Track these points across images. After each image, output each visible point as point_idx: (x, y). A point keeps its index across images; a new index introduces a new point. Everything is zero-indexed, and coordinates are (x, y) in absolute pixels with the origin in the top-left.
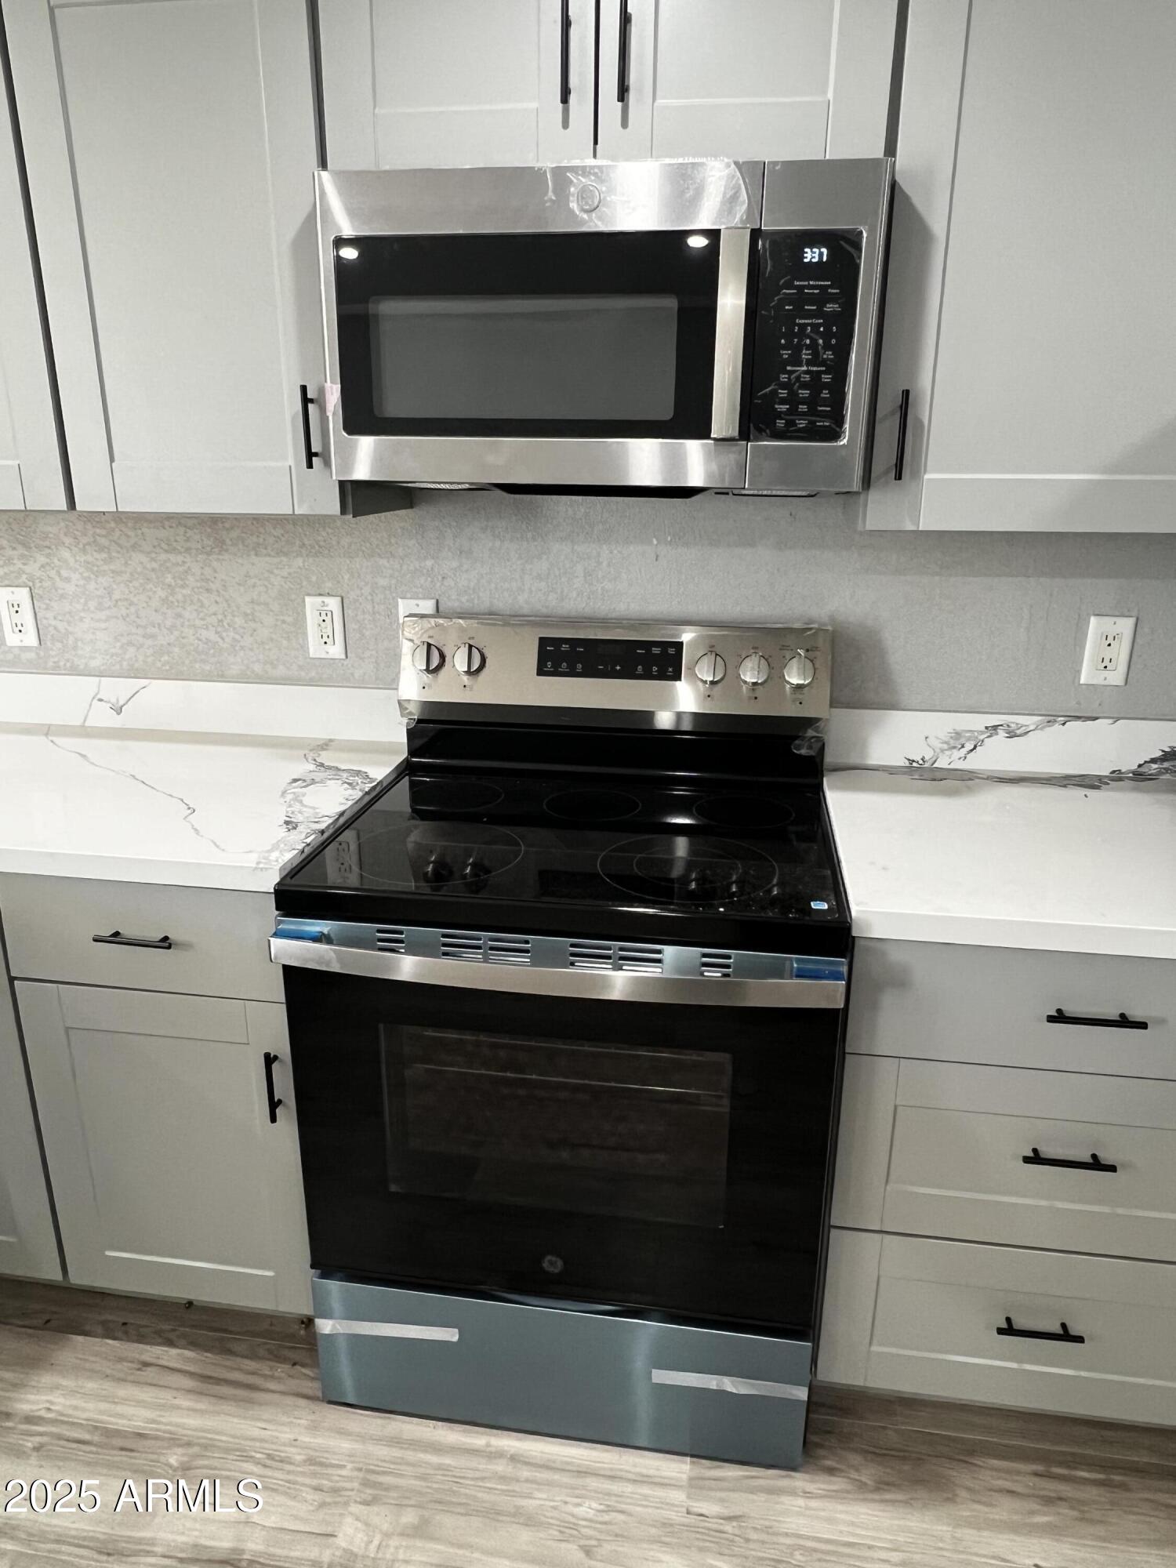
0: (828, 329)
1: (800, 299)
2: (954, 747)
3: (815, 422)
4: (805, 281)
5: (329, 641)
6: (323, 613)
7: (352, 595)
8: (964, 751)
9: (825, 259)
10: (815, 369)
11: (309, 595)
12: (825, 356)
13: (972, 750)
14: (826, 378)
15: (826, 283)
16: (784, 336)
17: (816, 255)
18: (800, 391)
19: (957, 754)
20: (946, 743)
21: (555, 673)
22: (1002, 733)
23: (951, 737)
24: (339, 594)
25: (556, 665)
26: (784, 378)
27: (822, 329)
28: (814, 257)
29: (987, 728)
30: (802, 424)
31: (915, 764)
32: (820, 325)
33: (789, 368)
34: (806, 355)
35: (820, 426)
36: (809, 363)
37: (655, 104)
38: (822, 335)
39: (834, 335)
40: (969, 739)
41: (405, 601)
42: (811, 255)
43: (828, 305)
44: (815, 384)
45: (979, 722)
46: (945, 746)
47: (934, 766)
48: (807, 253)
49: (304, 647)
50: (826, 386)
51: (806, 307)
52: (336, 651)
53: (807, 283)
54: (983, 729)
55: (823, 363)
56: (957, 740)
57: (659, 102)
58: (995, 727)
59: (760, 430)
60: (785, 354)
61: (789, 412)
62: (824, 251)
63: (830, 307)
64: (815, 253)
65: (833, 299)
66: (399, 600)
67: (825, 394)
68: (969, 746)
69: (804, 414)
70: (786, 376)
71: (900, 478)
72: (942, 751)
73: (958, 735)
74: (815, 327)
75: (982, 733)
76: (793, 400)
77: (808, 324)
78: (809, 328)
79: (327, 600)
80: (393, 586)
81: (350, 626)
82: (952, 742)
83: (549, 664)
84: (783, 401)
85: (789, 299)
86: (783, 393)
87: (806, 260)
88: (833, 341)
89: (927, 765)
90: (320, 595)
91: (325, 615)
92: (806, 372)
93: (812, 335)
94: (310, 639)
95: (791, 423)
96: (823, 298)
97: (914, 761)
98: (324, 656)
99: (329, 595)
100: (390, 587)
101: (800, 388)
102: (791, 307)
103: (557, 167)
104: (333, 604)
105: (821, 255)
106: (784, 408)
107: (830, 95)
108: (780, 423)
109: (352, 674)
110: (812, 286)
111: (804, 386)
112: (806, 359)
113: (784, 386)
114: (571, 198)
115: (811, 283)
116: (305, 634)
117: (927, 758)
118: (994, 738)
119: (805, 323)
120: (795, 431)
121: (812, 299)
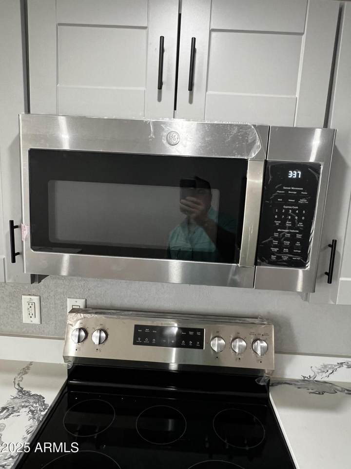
0: (301, 212)
1: (286, 197)
2: (324, 372)
3: (292, 257)
4: (288, 187)
5: (33, 317)
6: (30, 304)
7: (45, 296)
8: (328, 374)
9: (300, 177)
10: (293, 231)
11: (24, 295)
12: (298, 225)
13: (331, 373)
14: (299, 236)
15: (300, 189)
16: (276, 213)
17: (295, 175)
18: (284, 242)
19: (324, 375)
20: (320, 370)
21: (142, 344)
22: (345, 366)
23: (322, 367)
24: (39, 295)
25: (143, 340)
26: (276, 235)
27: (297, 212)
28: (294, 176)
29: (338, 363)
30: (285, 258)
31: (306, 379)
32: (297, 209)
33: (279, 230)
34: (288, 224)
35: (295, 260)
36: (290, 228)
37: (207, 93)
38: (297, 214)
39: (304, 215)
40: (330, 368)
41: (71, 299)
42: (292, 174)
43: (301, 200)
44: (293, 238)
45: (335, 361)
46: (320, 371)
47: (315, 379)
48: (290, 173)
49: (20, 318)
50: (299, 240)
51: (289, 200)
52: (36, 320)
53: (290, 188)
54: (336, 364)
55: (297, 228)
56: (324, 369)
57: (209, 92)
58: (342, 364)
59: (263, 261)
60: (277, 223)
61: (279, 252)
62: (300, 173)
63: (302, 201)
64: (294, 173)
65: (304, 197)
66: (68, 299)
67: (298, 244)
68: (330, 371)
69: (286, 253)
70: (278, 234)
71: (331, 283)
72: (318, 373)
73: (325, 366)
74: (294, 211)
75: (335, 366)
76: (281, 246)
77: (290, 209)
78: (290, 211)
79: (32, 297)
80: (65, 292)
81: (44, 310)
82: (323, 369)
83: (139, 339)
84: (275, 246)
85: (279, 196)
86: (276, 242)
87: (289, 177)
88: (303, 218)
89: (311, 379)
90: (30, 295)
91: (31, 304)
92: (288, 233)
93: (292, 214)
94: (23, 314)
95: (279, 258)
96: (298, 196)
97: (305, 377)
98: (30, 322)
99: (34, 295)
100: (64, 293)
101: (285, 240)
102: (281, 200)
103: (156, 121)
104: (35, 299)
105: (298, 174)
106: (276, 250)
107: (297, 96)
108: (273, 257)
109: (44, 331)
110: (293, 190)
111: (287, 239)
112: (289, 226)
113: (275, 239)
114: (163, 138)
115: (292, 188)
116: (21, 312)
117: (311, 376)
118: (341, 368)
119: (288, 208)
120: (280, 262)
121: (292, 197)
